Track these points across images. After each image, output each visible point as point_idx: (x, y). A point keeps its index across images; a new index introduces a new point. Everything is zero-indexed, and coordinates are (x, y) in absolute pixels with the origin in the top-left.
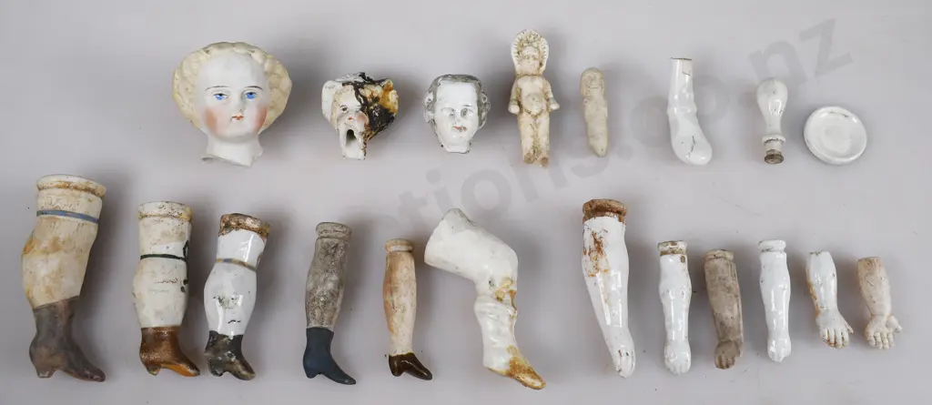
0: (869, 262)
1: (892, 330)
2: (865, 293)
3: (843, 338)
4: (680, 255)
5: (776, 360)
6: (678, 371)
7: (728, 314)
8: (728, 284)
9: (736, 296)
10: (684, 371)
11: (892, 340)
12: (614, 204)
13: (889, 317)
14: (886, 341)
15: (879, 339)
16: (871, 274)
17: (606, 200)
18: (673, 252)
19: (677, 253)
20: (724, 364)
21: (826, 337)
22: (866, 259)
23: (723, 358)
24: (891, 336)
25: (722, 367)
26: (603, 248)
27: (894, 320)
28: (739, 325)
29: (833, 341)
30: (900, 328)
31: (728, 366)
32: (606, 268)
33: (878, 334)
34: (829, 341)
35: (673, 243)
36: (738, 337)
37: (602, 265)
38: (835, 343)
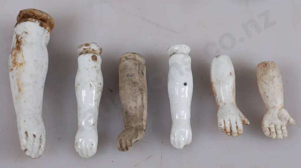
0: (265, 65)
1: (285, 123)
2: (261, 91)
3: (237, 127)
4: (91, 55)
5: (177, 146)
6: (85, 154)
7: (132, 105)
8: (134, 80)
9: (141, 90)
10: (90, 155)
11: (285, 131)
12: (37, 13)
13: (280, 109)
14: (280, 132)
15: (273, 130)
16: (266, 74)
17: (31, 9)
18: (87, 52)
19: (90, 53)
20: (124, 146)
21: (223, 126)
22: (262, 63)
23: (123, 141)
24: (284, 128)
25: (123, 150)
26: (22, 46)
27: (285, 113)
28: (142, 114)
29: (228, 130)
30: (292, 120)
31: (127, 149)
32: (22, 62)
33: (273, 126)
34: (225, 130)
35: (87, 45)
36: (141, 124)
37: (19, 60)
38: (231, 131)
